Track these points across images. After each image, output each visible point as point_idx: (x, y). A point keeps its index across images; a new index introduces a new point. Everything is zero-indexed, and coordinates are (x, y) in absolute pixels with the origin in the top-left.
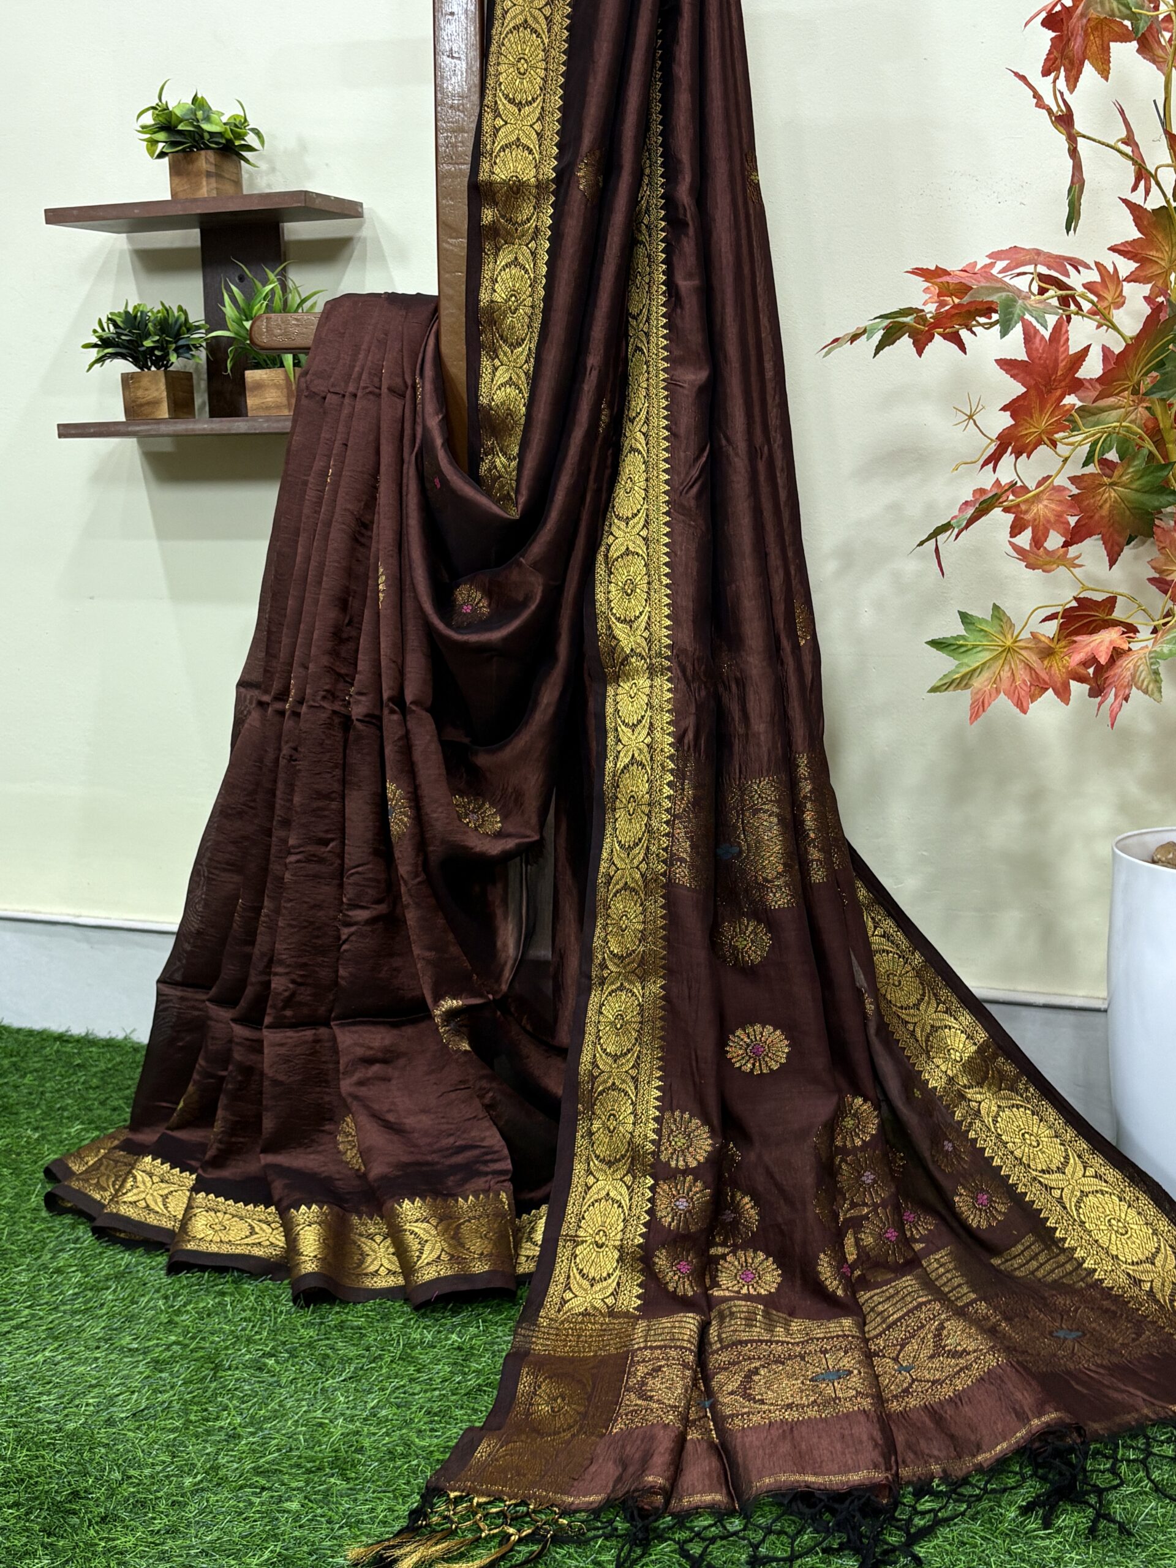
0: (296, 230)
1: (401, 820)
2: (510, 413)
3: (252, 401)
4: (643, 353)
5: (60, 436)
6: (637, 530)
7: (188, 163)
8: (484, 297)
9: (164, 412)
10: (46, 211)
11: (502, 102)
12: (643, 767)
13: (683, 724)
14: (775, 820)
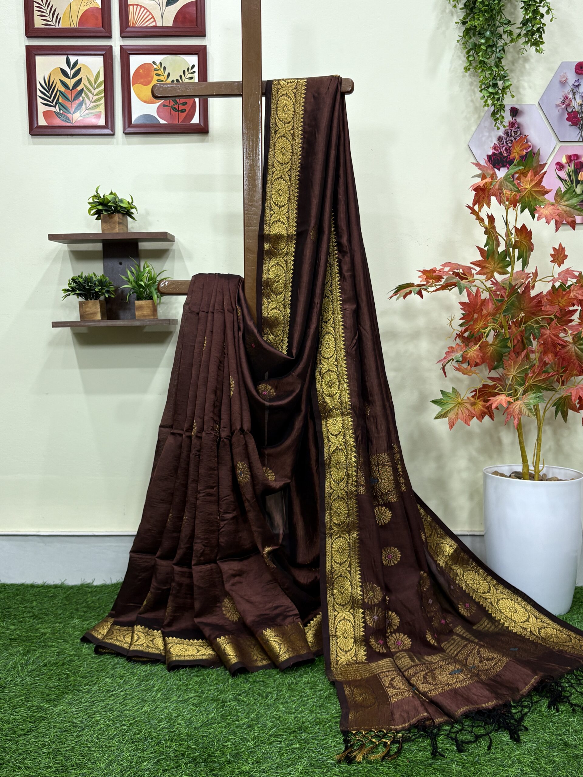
0: (144, 246)
1: (246, 477)
2: (276, 319)
3: (137, 313)
4: (329, 298)
5: (53, 327)
6: (332, 362)
7: (110, 218)
8: (265, 276)
9: (99, 317)
10: (49, 235)
11: (273, 205)
12: (342, 450)
13: (357, 434)
14: (391, 468)
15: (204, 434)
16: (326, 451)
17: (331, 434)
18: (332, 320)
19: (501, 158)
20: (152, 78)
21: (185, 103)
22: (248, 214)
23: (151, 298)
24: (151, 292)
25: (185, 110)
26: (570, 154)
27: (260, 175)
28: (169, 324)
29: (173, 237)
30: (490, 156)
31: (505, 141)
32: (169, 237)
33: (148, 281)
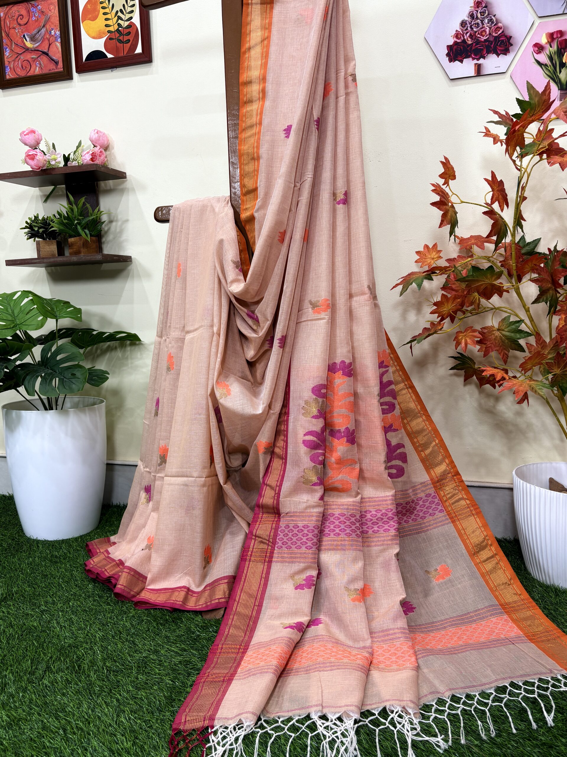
5: (7, 265)
19: (464, 47)
20: (99, 11)
21: (129, 33)
25: (129, 40)
26: (552, 31)
29: (125, 173)
30: (451, 46)
31: (469, 26)
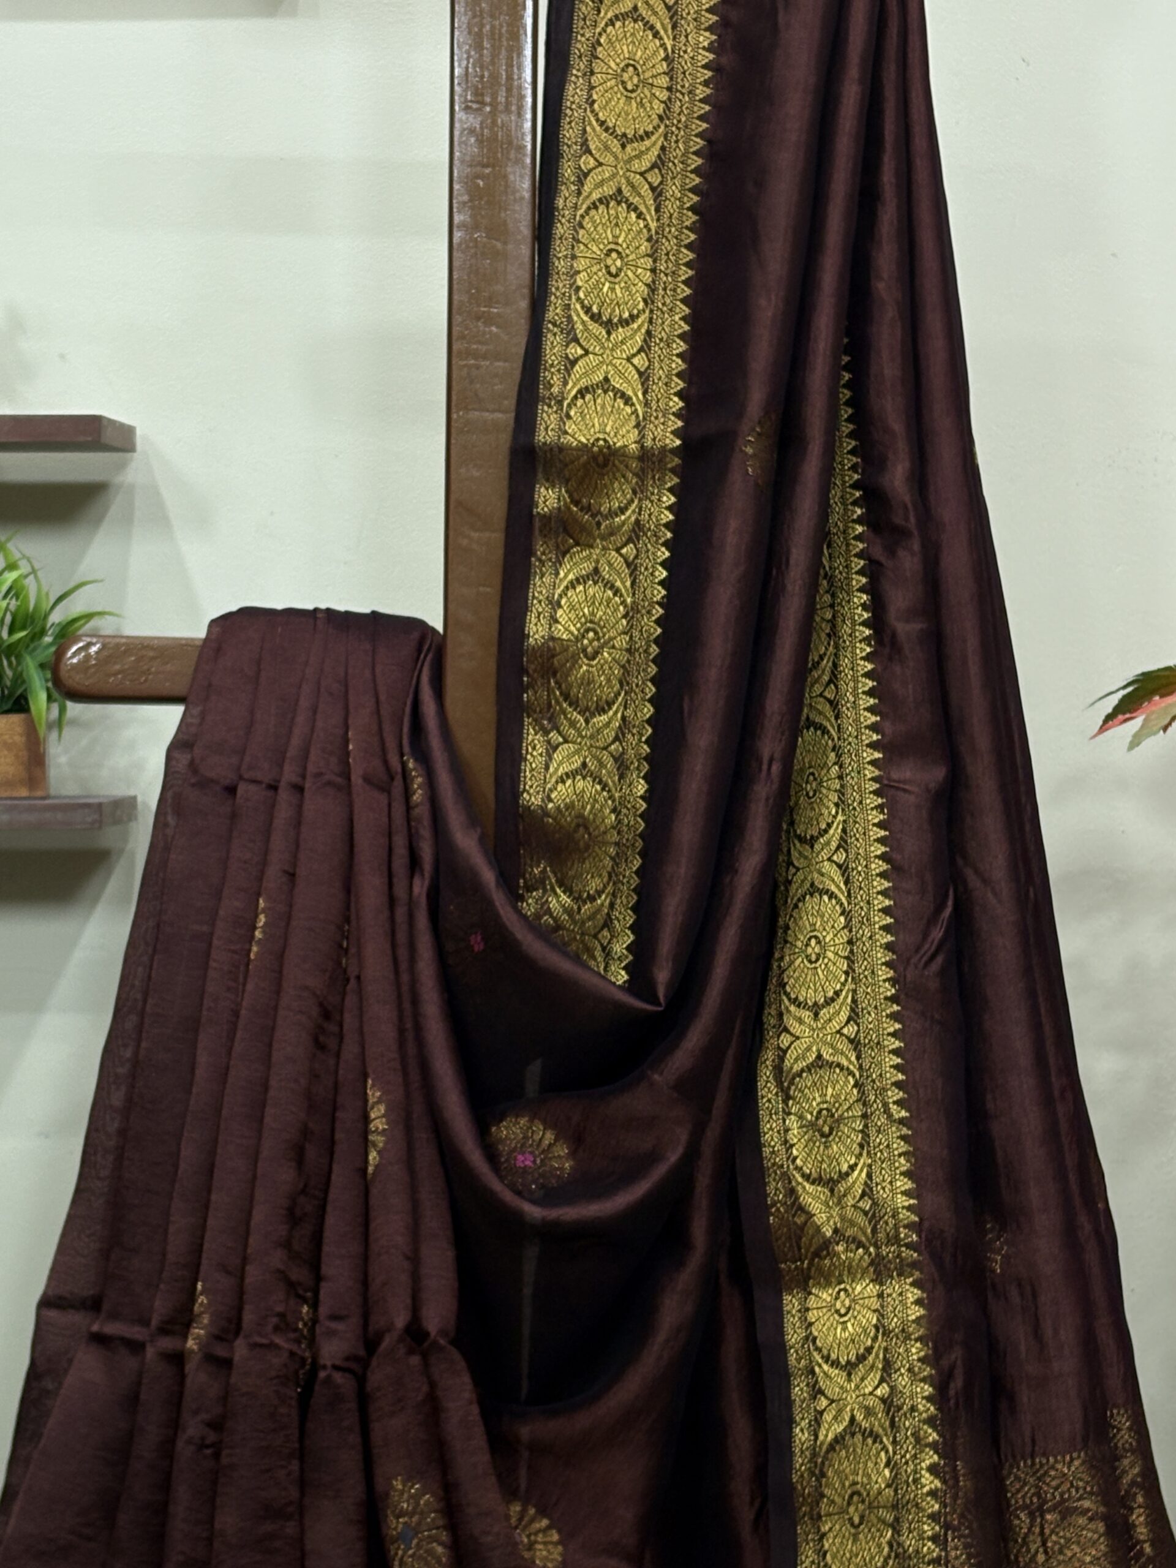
11: (580, 317)
12: (876, 1438)
13: (945, 1363)
14: (1101, 1527)
15: (240, 1350)
16: (801, 1435)
17: (827, 1359)
18: (835, 833)
22: (469, 354)
23: (20, 705)
24: (20, 679)
27: (526, 184)
28: (99, 824)
29: (129, 433)
32: (108, 437)
33: (11, 631)
